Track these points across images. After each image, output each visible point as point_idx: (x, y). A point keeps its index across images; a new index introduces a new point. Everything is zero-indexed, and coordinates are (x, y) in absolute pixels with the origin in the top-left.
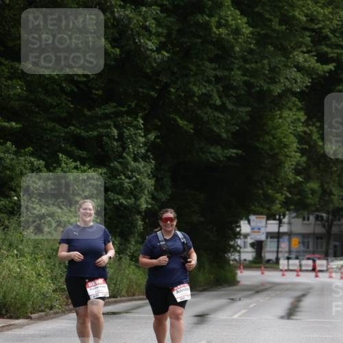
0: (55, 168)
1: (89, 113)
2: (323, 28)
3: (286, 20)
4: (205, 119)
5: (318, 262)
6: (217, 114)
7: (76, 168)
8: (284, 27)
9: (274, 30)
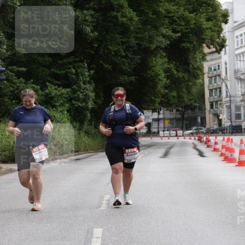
0: (45, 90)
1: (60, 62)
2: (174, 16)
3: (156, 13)
4: (118, 62)
5: (178, 132)
6: (123, 59)
7: (56, 89)
8: (155, 16)
9: (150, 18)
